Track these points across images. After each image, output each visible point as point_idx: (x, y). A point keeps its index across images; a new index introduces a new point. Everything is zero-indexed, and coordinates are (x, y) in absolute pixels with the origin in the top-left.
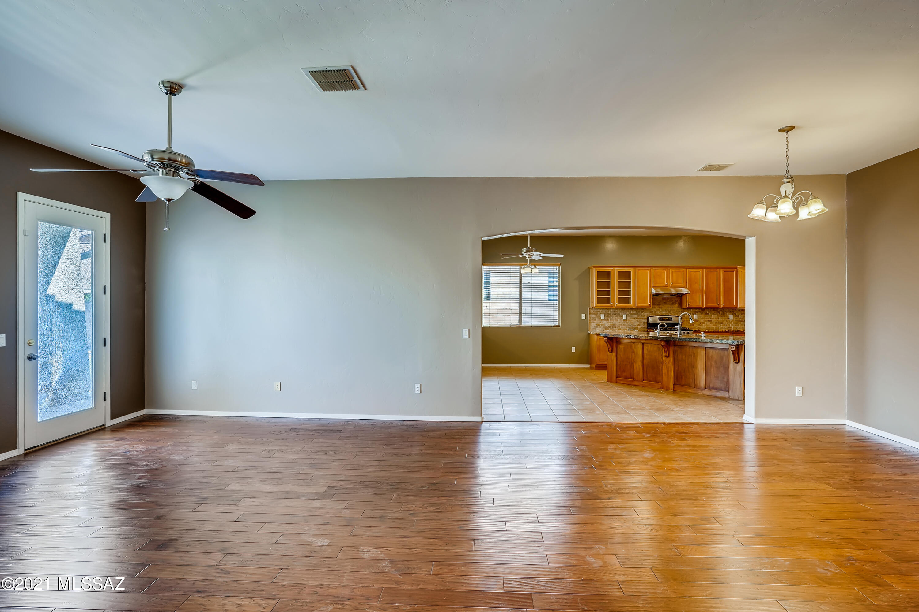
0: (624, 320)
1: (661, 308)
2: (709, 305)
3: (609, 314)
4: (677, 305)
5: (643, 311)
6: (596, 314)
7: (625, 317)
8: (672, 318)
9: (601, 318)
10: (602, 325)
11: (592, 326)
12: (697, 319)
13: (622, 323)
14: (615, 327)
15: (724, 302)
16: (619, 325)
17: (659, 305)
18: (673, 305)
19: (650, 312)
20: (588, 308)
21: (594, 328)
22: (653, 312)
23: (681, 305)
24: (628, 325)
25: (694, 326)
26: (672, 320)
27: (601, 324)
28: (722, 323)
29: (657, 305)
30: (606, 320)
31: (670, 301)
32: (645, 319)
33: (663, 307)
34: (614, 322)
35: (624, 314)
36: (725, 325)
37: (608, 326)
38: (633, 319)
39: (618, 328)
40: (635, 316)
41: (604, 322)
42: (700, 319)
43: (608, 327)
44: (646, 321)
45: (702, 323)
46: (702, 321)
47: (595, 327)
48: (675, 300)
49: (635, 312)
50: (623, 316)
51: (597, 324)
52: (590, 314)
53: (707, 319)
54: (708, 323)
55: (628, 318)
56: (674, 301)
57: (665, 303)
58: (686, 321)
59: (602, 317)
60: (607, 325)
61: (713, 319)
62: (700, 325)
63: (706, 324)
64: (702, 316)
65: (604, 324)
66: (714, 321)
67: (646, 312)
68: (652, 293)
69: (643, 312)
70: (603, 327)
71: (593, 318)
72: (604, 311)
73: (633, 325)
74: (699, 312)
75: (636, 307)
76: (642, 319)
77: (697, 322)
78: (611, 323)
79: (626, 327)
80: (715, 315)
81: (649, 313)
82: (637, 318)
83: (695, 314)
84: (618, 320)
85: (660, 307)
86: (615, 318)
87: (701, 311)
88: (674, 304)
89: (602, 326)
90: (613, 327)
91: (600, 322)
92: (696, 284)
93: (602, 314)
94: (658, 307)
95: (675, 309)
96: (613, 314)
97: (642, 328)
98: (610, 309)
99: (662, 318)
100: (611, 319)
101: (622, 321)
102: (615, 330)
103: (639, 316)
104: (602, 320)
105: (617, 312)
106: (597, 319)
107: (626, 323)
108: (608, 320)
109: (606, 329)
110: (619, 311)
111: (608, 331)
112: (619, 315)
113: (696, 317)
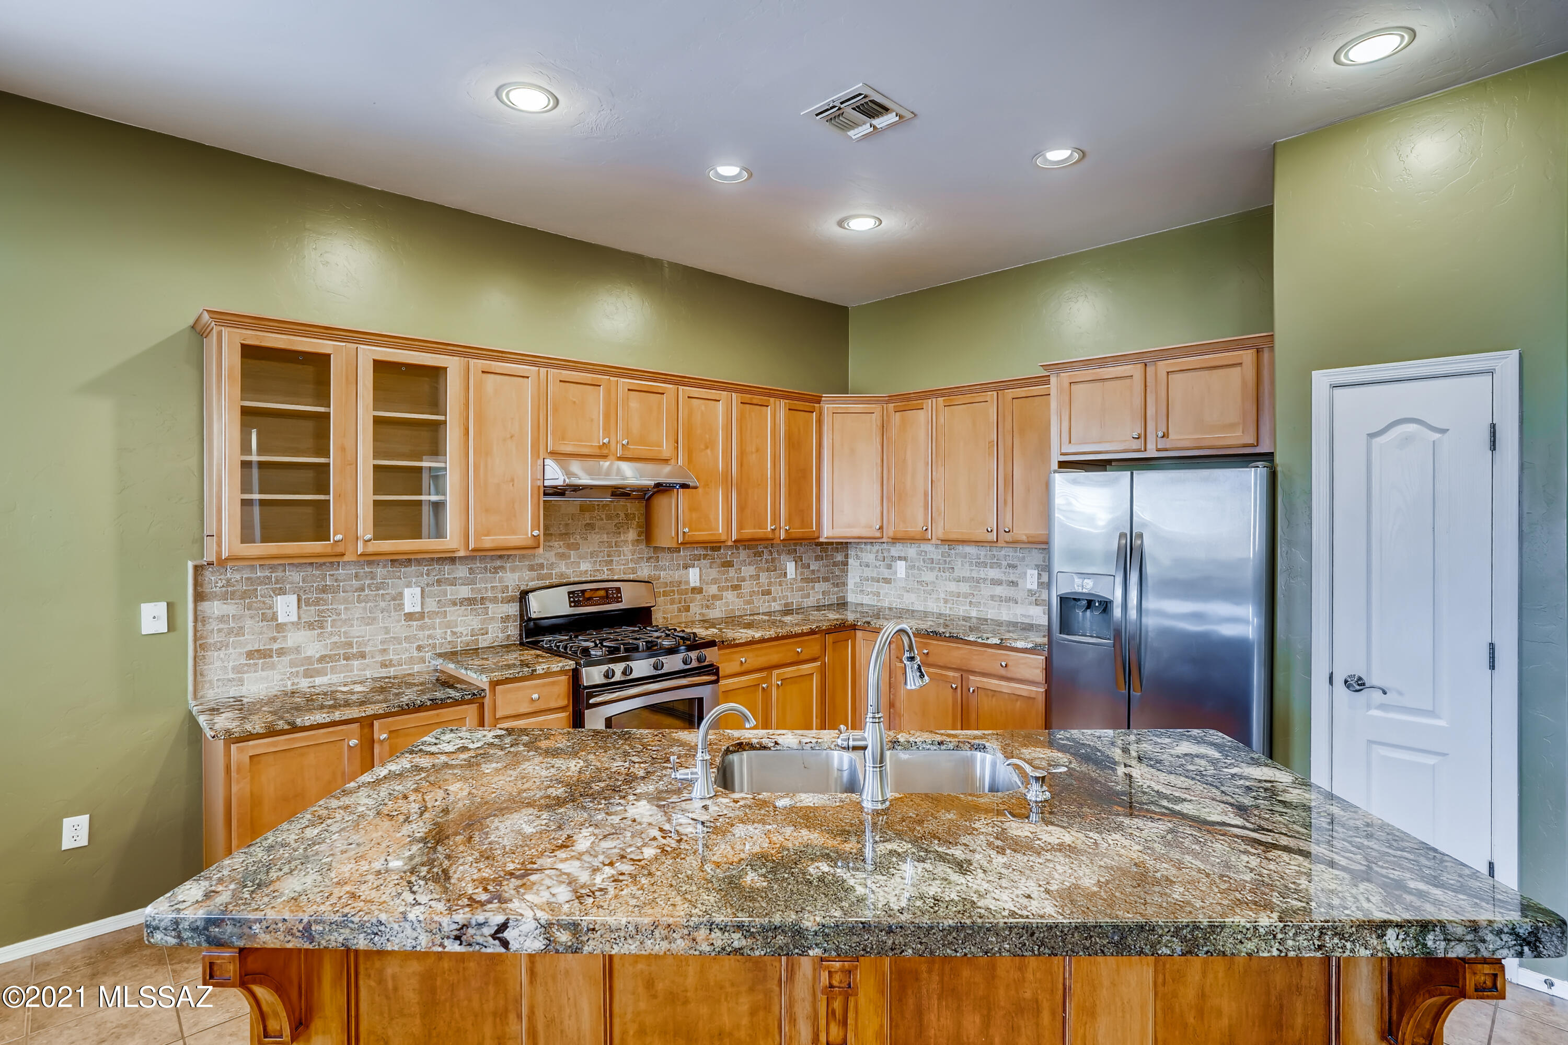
0: (410, 616)
1: (576, 547)
3: (324, 590)
4: (632, 535)
5: (499, 563)
6: (244, 595)
7: (412, 599)
8: (618, 590)
9: (274, 617)
10: (281, 652)
11: (218, 664)
12: (698, 584)
13: (399, 628)
14: (363, 656)
15: (790, 521)
16: (382, 642)
17: (566, 534)
18: (620, 533)
19: (531, 568)
20: (190, 565)
21: (231, 676)
22: (542, 566)
23: (647, 532)
24: (429, 637)
25: (689, 611)
26: (618, 600)
27: (275, 646)
28: (768, 593)
29: (561, 535)
30: (310, 626)
31: (609, 518)
32: (510, 600)
33: (580, 541)
34: (357, 631)
35: (408, 586)
36: (775, 600)
37: (318, 656)
38: (455, 604)
39: (379, 658)
40: (464, 592)
41: (293, 638)
42: (707, 584)
43: (322, 659)
44: (513, 609)
45: (714, 597)
46: (713, 589)
47: (238, 670)
48: (626, 515)
49: (461, 571)
50: (401, 594)
51: (250, 655)
52: (199, 597)
53: (726, 580)
54: (730, 596)
55: (432, 605)
56: (622, 515)
57: (590, 527)
58: (665, 594)
59: (285, 605)
60: (314, 649)
61: (744, 581)
62: (708, 607)
63: (724, 601)
64: (713, 573)
65: (297, 650)
66: (747, 587)
67: (513, 570)
68: (547, 483)
69: (502, 567)
70: (292, 664)
71: (223, 619)
72: (295, 576)
73: (454, 633)
74: (705, 557)
75: (473, 550)
76: (494, 600)
77: (698, 596)
78: (335, 639)
79: (419, 648)
80: (749, 564)
81: (527, 574)
82: (470, 601)
83: (693, 567)
84: (372, 620)
85: (569, 547)
86: (358, 611)
87: (709, 552)
88: (621, 530)
89: (286, 659)
90: (347, 658)
91: (274, 639)
92: (709, 451)
93: (282, 591)
94: (561, 543)
95: (625, 549)
96: (348, 588)
97: (496, 644)
98: (331, 563)
99: (583, 592)
100: (334, 617)
101: (400, 621)
102: (359, 670)
103: (484, 591)
104: (280, 627)
105: (372, 578)
106: (248, 623)
107: (422, 628)
108: (317, 625)
109: (308, 674)
110: (380, 571)
111: (318, 681)
112: (381, 592)
113: (693, 576)
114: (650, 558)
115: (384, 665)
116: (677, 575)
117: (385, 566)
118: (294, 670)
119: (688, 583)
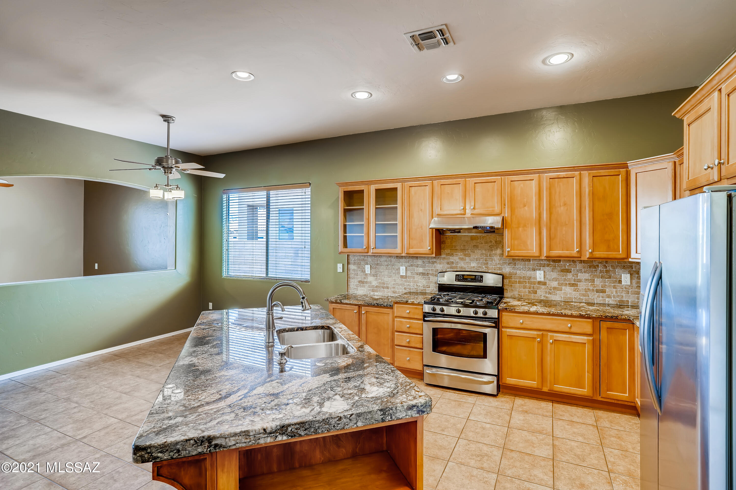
0: (402, 277)
1: (469, 256)
2: (555, 253)
3: (377, 264)
6: (358, 264)
7: (403, 271)
8: (482, 277)
9: (365, 272)
10: (366, 282)
11: (352, 283)
12: (542, 280)
13: (399, 281)
14: (388, 288)
15: (594, 245)
16: (394, 284)
17: (464, 249)
18: (492, 250)
19: (448, 263)
20: (347, 254)
21: (355, 287)
22: (453, 263)
24: (409, 285)
25: (536, 294)
26: (481, 281)
27: (365, 280)
28: (603, 291)
29: (461, 250)
30: (374, 276)
31: (486, 243)
33: (471, 253)
34: (386, 279)
35: (402, 266)
36: (609, 297)
37: (376, 285)
38: (417, 274)
39: (393, 290)
40: (421, 270)
41: (370, 279)
42: (550, 280)
43: (377, 287)
45: (555, 288)
46: (555, 284)
47: (357, 286)
48: (496, 242)
49: (420, 262)
50: (399, 268)
51: (359, 282)
52: (348, 263)
53: (565, 280)
54: (568, 289)
55: (409, 274)
56: (494, 242)
57: (476, 247)
58: (520, 282)
59: (367, 268)
60: (375, 283)
61: (580, 282)
62: (550, 293)
63: (563, 291)
64: (554, 275)
65: (370, 282)
66: (582, 286)
67: (440, 264)
68: (436, 227)
70: (369, 287)
71: (354, 270)
72: (370, 259)
73: (417, 285)
74: (548, 265)
75: (406, 254)
77: (543, 287)
78: (380, 281)
79: (405, 288)
80: (585, 272)
81: (447, 266)
82: (423, 274)
83: (540, 270)
84: (391, 276)
85: (465, 255)
86: (386, 273)
87: (551, 263)
88: (493, 248)
89: (367, 285)
90: (383, 288)
91: (365, 278)
92: (526, 208)
93: (367, 264)
94: (462, 253)
95: (495, 258)
96: (384, 265)
97: (433, 292)
98: (379, 256)
99: (463, 275)
100: (380, 274)
101: (399, 278)
102: (387, 293)
103: (428, 271)
104: (366, 275)
105: (390, 262)
106: (359, 272)
107: (406, 282)
108: (375, 275)
109: (373, 291)
110: (393, 260)
111: (376, 293)
112: (393, 267)
113: (539, 275)
114: (510, 263)
115: (394, 292)
116: (529, 273)
117: (394, 258)
118: (369, 289)
119: (535, 278)
